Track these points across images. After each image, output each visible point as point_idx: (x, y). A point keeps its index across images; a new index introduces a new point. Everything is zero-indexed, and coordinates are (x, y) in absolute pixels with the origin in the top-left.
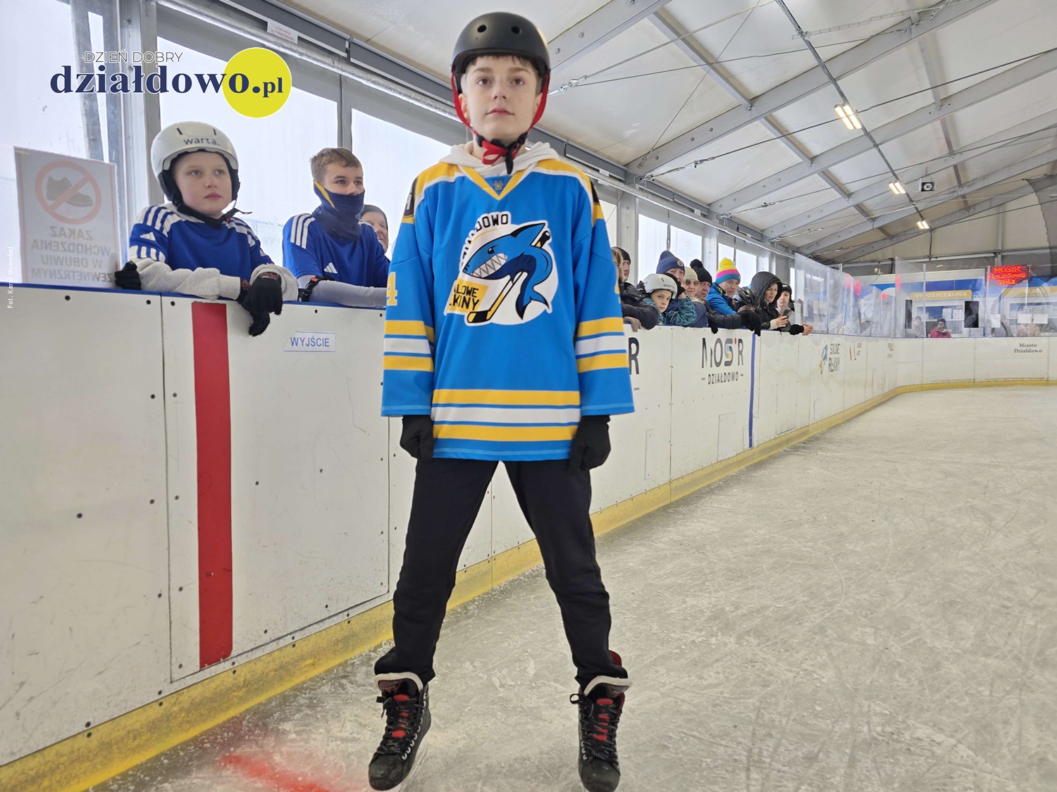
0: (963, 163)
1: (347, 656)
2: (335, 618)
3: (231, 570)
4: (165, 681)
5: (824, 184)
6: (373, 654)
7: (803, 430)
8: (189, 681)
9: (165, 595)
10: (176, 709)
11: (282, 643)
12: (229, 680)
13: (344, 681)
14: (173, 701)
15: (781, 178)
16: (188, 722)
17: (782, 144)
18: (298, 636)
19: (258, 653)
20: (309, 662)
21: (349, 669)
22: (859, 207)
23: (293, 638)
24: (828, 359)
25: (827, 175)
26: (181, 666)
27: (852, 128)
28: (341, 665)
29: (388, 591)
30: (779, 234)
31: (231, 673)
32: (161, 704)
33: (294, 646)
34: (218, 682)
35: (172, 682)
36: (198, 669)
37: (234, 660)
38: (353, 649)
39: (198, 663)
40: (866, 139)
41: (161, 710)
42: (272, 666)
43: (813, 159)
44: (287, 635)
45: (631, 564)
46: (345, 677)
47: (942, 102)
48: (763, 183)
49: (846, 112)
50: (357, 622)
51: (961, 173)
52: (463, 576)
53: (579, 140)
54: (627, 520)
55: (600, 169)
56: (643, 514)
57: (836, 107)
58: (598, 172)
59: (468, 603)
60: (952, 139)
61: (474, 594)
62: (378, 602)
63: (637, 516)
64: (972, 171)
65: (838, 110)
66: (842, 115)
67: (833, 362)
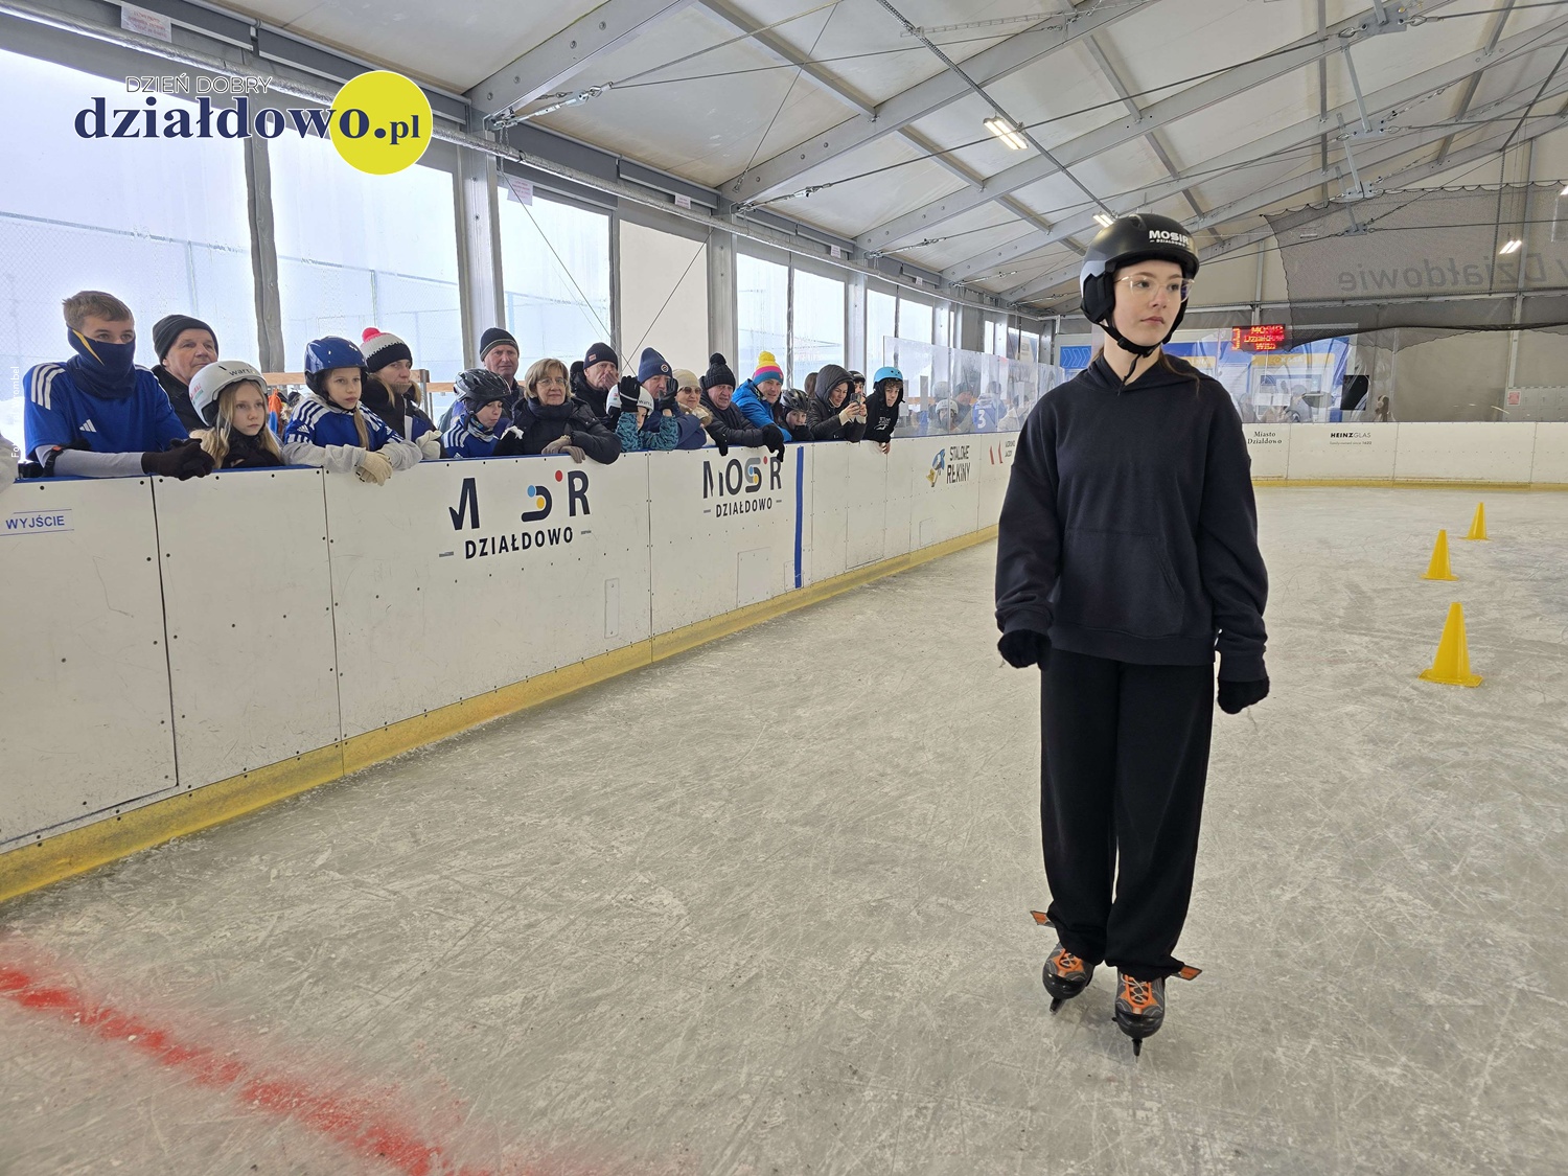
0: (1195, 186)
1: (120, 855)
2: (99, 815)
5: (1009, 214)
6: (154, 851)
7: (898, 560)
11: (23, 842)
13: (105, 879)
15: (945, 206)
17: (934, 163)
18: (45, 835)
20: (62, 861)
21: (117, 868)
22: (1067, 241)
23: (38, 837)
24: (946, 467)
25: (1009, 201)
27: (1016, 148)
28: (110, 863)
29: (177, 784)
30: (962, 277)
33: (39, 845)
38: (129, 845)
40: (1044, 159)
42: (10, 866)
43: (984, 182)
44: (29, 834)
45: (534, 742)
46: (108, 876)
47: (1142, 113)
48: (923, 211)
49: (999, 128)
50: (132, 819)
51: (1196, 200)
52: (296, 764)
53: (639, 155)
54: (574, 688)
55: (677, 195)
56: (602, 678)
57: (985, 121)
58: (672, 199)
59: (302, 794)
60: (1171, 158)
61: (315, 783)
62: (162, 796)
63: (590, 683)
64: (1212, 198)
65: (989, 125)
66: (997, 132)
67: (955, 471)
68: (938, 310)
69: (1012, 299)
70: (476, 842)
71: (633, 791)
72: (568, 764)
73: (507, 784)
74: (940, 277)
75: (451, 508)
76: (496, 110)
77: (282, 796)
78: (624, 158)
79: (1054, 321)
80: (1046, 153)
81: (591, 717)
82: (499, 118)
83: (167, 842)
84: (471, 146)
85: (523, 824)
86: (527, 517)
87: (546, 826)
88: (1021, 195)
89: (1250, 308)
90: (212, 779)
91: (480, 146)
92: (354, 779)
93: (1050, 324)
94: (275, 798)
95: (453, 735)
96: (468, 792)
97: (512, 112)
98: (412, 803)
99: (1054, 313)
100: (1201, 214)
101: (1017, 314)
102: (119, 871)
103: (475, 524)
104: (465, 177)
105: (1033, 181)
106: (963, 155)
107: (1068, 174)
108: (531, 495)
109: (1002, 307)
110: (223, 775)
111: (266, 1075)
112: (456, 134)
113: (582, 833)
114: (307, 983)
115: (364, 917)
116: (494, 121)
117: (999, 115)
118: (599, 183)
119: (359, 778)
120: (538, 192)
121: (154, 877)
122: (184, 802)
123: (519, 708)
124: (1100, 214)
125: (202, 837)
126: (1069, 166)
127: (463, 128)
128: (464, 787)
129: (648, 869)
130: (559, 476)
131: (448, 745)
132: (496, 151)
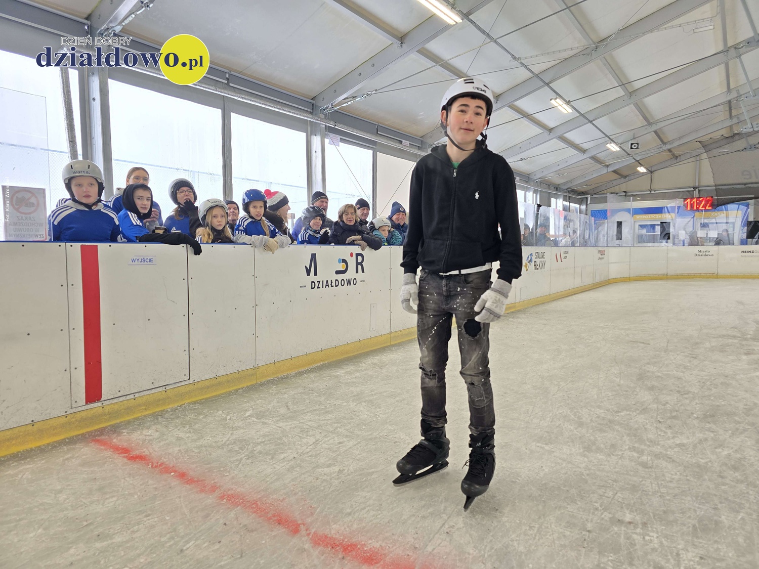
0: (661, 129)
1: (165, 408)
2: (158, 389)
3: (101, 362)
4: (68, 407)
5: (563, 145)
6: (178, 408)
8: (80, 409)
9: (68, 370)
10: (74, 420)
11: (128, 397)
12: (101, 410)
14: (72, 416)
15: (531, 142)
16: (79, 426)
17: (525, 121)
18: (137, 395)
19: (115, 401)
20: (143, 408)
22: (593, 158)
23: (134, 396)
24: (533, 262)
25: (562, 139)
26: (76, 402)
27: (566, 112)
28: (161, 411)
29: (189, 379)
30: (539, 177)
31: (101, 408)
32: (66, 417)
33: (135, 399)
34: (95, 411)
35: (71, 408)
36: (85, 404)
37: (103, 402)
38: (169, 404)
39: (84, 401)
40: (581, 117)
41: (66, 419)
42: (122, 407)
43: (550, 130)
44: (131, 394)
46: (160, 416)
47: (631, 94)
48: (520, 145)
49: (558, 103)
50: (170, 392)
51: (661, 136)
52: (237, 375)
53: (387, 123)
54: (356, 353)
55: (403, 140)
56: (368, 350)
57: (551, 100)
58: (401, 142)
59: (239, 389)
60: (647, 115)
61: (245, 385)
62: (183, 383)
63: (363, 351)
64: (670, 135)
65: (553, 101)
66: (556, 104)
67: (538, 264)
68: (527, 193)
69: (565, 187)
70: (315, 410)
71: (385, 394)
72: (354, 382)
73: (327, 389)
74: (528, 177)
75: (306, 266)
76: (326, 105)
77: (231, 389)
78: (380, 125)
79: (587, 198)
80: (582, 115)
81: (364, 365)
82: (327, 108)
83: (184, 404)
84: (314, 121)
85: (335, 404)
86: (338, 272)
87: (345, 406)
88: (568, 136)
89: (693, 189)
90: (203, 378)
91: (318, 120)
92: (260, 385)
93: (585, 200)
94: (228, 390)
95: (303, 369)
96: (310, 392)
97: (332, 105)
98: (286, 395)
99: (587, 194)
100: (664, 143)
101: (568, 194)
102: (165, 414)
103: (316, 274)
104: (311, 135)
105: (575, 129)
106: (539, 117)
107: (593, 124)
108: (340, 263)
109: (560, 191)
110: (208, 377)
111: (228, 491)
112: (308, 116)
113: (362, 409)
114: (244, 458)
115: (268, 436)
116: (325, 110)
117: (557, 97)
118: (369, 136)
119: (263, 384)
120: (342, 140)
121: (179, 417)
122: (192, 387)
123: (332, 360)
124: (611, 143)
125: (198, 403)
126: (594, 120)
127: (311, 113)
128: (308, 389)
129: (394, 424)
130: (352, 255)
131: (300, 374)
132: (325, 122)
